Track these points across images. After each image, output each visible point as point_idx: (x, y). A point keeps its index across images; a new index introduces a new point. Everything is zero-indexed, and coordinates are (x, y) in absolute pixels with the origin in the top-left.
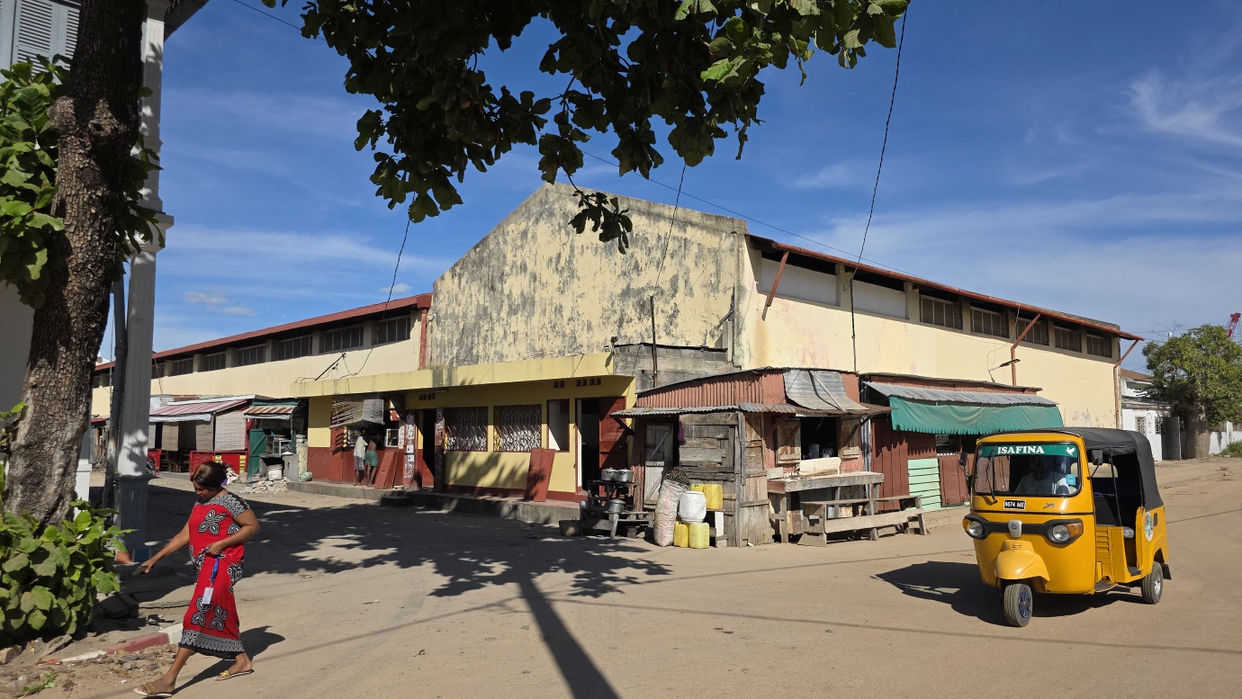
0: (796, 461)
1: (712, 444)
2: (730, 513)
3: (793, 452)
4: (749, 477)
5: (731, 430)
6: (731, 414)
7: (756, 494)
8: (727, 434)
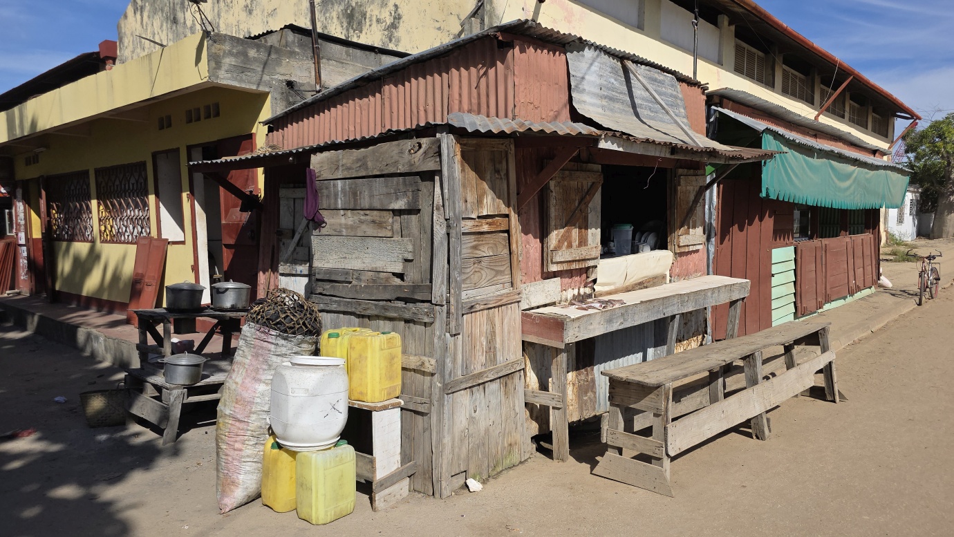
0: (591, 263)
1: (379, 225)
2: (420, 409)
3: (583, 242)
4: (471, 309)
5: (424, 186)
6: (425, 142)
7: (491, 350)
8: (415, 199)
